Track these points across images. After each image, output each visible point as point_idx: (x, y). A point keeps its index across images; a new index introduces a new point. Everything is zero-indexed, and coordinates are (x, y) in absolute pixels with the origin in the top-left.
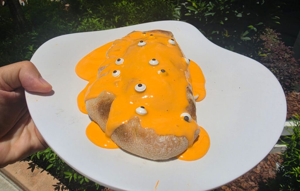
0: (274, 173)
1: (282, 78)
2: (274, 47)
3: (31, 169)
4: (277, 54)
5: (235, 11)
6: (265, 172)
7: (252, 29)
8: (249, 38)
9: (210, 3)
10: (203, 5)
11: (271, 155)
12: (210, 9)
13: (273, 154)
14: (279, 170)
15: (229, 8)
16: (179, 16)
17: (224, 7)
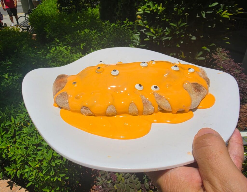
2: (225, 64)
3: (10, 187)
5: (189, 35)
7: (205, 50)
8: (203, 58)
9: (167, 28)
10: (160, 31)
12: (167, 34)
15: (184, 32)
16: (138, 41)
17: (180, 32)
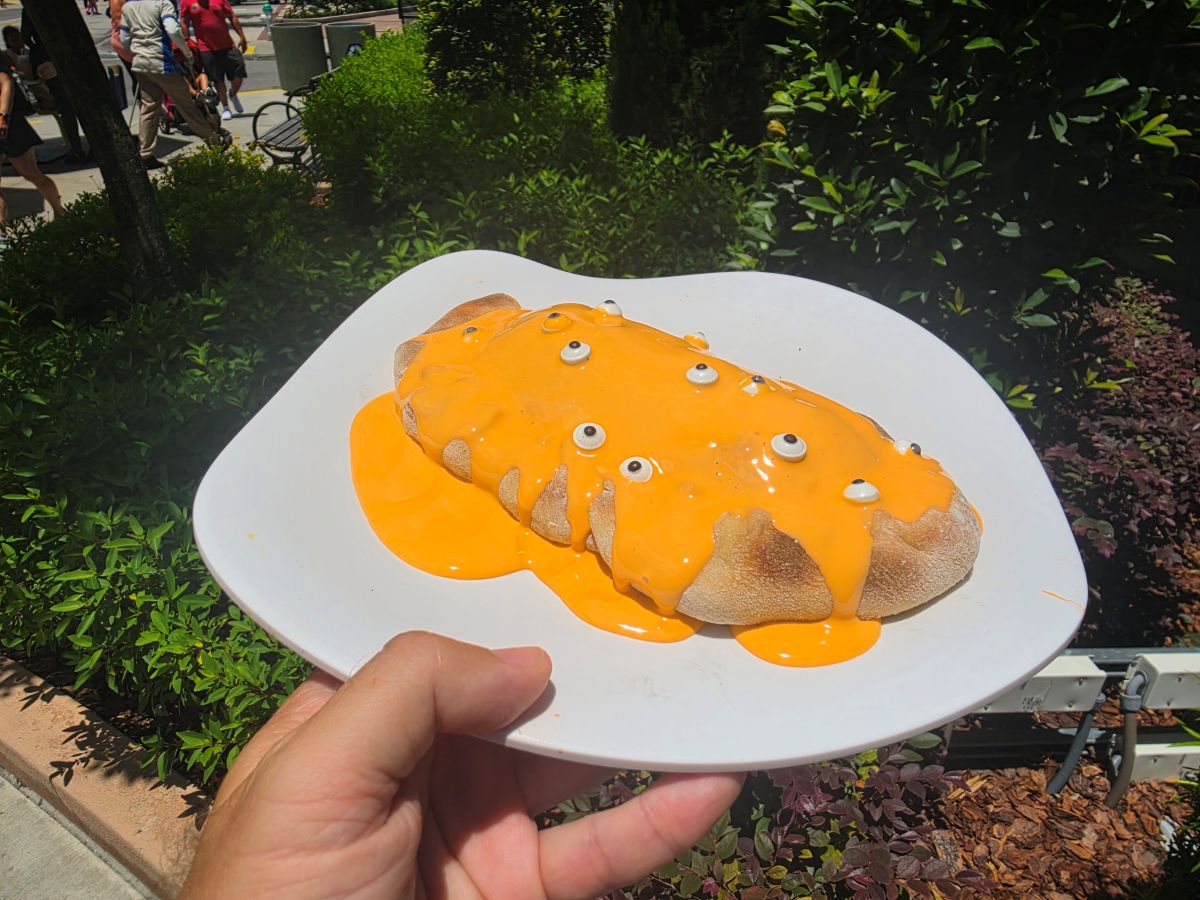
0: (1153, 861)
1: (1183, 479)
2: (1149, 352)
4: (1161, 382)
5: (991, 214)
6: (1116, 856)
7: (1060, 282)
8: (1047, 321)
9: (893, 182)
10: (866, 192)
11: (1140, 787)
12: (892, 207)
13: (1145, 783)
14: (1175, 846)
15: (969, 202)
16: (767, 231)
17: (950, 200)
